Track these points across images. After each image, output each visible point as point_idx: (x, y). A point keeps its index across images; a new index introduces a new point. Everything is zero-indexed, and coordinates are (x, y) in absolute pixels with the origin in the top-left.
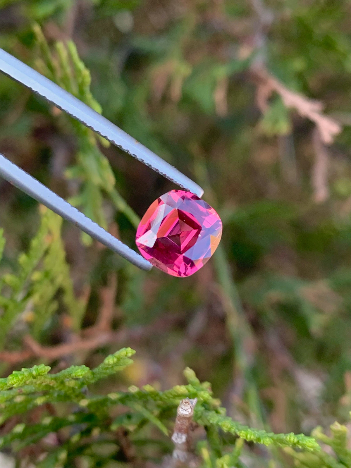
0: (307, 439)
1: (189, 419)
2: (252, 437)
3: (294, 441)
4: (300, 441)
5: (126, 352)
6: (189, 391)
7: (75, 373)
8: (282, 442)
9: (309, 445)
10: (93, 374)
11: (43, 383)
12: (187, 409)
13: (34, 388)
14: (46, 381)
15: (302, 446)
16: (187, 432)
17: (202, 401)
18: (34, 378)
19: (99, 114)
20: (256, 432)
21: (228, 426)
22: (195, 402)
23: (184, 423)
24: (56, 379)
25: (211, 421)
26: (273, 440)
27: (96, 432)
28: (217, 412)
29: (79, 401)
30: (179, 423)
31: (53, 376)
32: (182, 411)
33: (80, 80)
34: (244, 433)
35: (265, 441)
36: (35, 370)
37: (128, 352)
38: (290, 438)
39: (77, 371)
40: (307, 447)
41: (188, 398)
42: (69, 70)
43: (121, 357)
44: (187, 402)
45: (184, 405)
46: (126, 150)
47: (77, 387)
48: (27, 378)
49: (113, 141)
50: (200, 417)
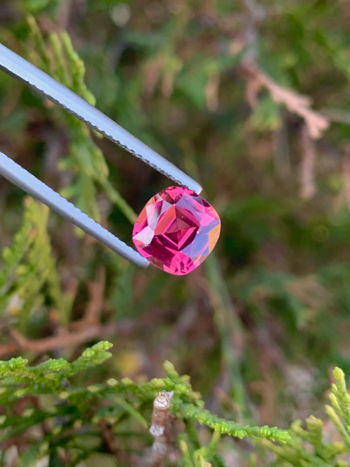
0: (280, 432)
1: (166, 411)
2: (226, 429)
3: (267, 434)
4: (273, 434)
5: (104, 345)
6: (166, 384)
7: (52, 365)
8: (257, 435)
9: (281, 438)
10: (73, 367)
11: (21, 375)
12: (163, 402)
13: (14, 381)
14: (25, 374)
15: (276, 439)
16: (164, 424)
17: (179, 394)
18: (12, 370)
19: (93, 106)
20: (230, 424)
21: (203, 419)
22: (171, 395)
23: (161, 415)
24: (35, 372)
25: (188, 414)
26: (247, 432)
27: (78, 424)
28: (195, 405)
29: (59, 393)
30: (156, 415)
31: (33, 368)
32: (158, 403)
33: (74, 71)
34: (218, 426)
35: (239, 433)
36: (12, 362)
37: (105, 345)
38: (263, 431)
39: (54, 364)
40: (280, 440)
41: (165, 390)
42: (62, 62)
43: (99, 350)
44: (163, 395)
45: (160, 398)
46: (123, 146)
47: (56, 380)
48: (4, 370)
49: (111, 136)
50: (178, 410)
